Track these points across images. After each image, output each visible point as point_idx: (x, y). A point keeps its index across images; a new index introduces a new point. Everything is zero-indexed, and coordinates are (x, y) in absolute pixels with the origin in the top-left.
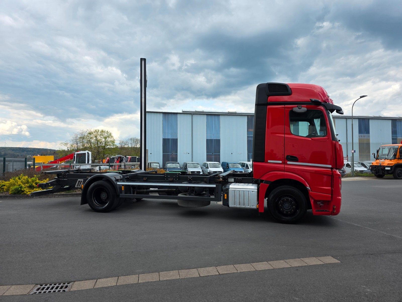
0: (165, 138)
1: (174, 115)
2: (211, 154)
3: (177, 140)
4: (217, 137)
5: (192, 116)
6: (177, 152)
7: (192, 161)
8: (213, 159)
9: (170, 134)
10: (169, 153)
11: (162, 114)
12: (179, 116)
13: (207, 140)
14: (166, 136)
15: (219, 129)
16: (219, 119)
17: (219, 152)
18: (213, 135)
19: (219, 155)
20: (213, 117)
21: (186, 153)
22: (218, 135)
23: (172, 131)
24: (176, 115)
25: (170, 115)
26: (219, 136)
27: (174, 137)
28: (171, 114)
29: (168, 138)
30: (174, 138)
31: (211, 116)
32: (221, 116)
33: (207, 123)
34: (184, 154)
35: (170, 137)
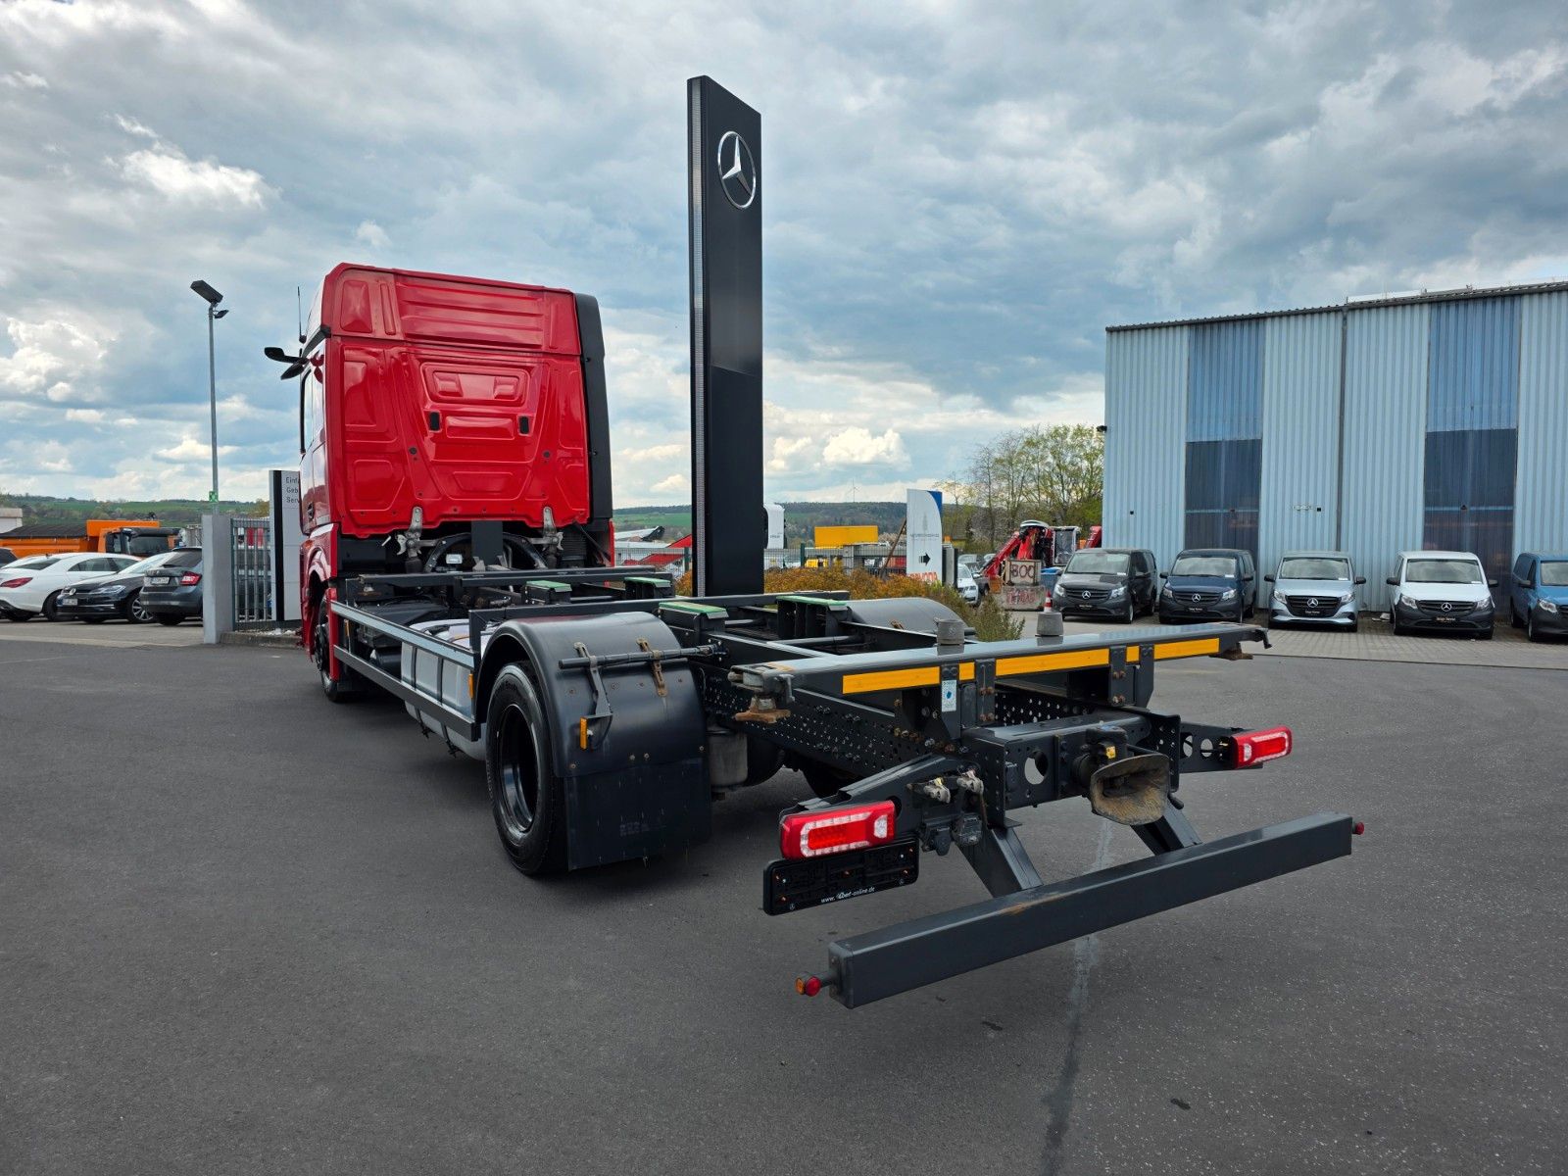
0: (1198, 439)
1: (1246, 327)
2: (1456, 509)
3: (1256, 445)
4: (1495, 417)
5: (1345, 319)
6: (1257, 505)
7: (1338, 548)
8: (1467, 538)
9: (1224, 421)
10: (1219, 507)
11: (1186, 329)
12: (1270, 328)
13: (1432, 439)
14: (1205, 431)
15: (1515, 372)
16: (1517, 313)
17: (1509, 499)
18: (1468, 409)
19: (1509, 516)
20: (1476, 312)
21: (1304, 507)
22: (1505, 406)
23: (1236, 405)
24: (1258, 324)
25: (1228, 332)
26: (1512, 412)
27: (1243, 431)
28: (1231, 325)
29: (1212, 439)
30: (1243, 437)
31: (1462, 308)
32: (1526, 300)
33: (1433, 347)
34: (1295, 513)
35: (1221, 433)
